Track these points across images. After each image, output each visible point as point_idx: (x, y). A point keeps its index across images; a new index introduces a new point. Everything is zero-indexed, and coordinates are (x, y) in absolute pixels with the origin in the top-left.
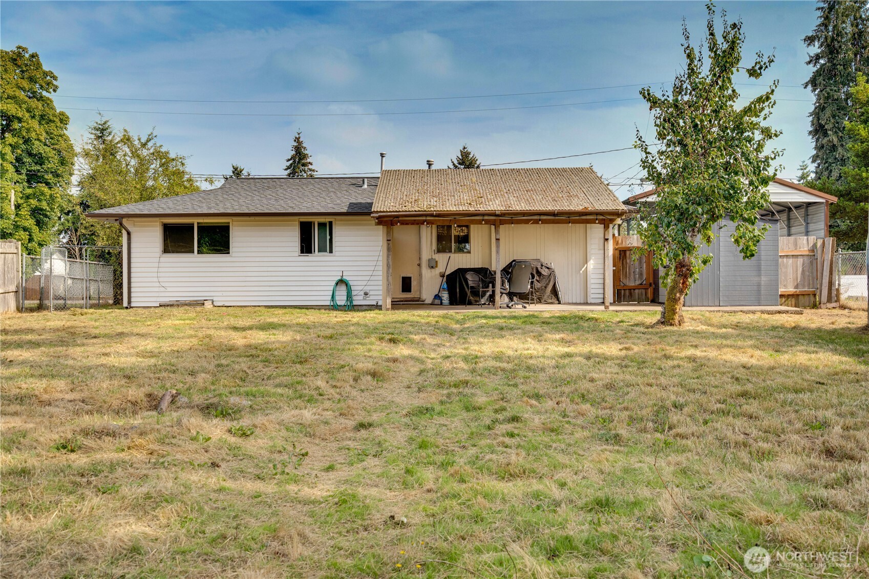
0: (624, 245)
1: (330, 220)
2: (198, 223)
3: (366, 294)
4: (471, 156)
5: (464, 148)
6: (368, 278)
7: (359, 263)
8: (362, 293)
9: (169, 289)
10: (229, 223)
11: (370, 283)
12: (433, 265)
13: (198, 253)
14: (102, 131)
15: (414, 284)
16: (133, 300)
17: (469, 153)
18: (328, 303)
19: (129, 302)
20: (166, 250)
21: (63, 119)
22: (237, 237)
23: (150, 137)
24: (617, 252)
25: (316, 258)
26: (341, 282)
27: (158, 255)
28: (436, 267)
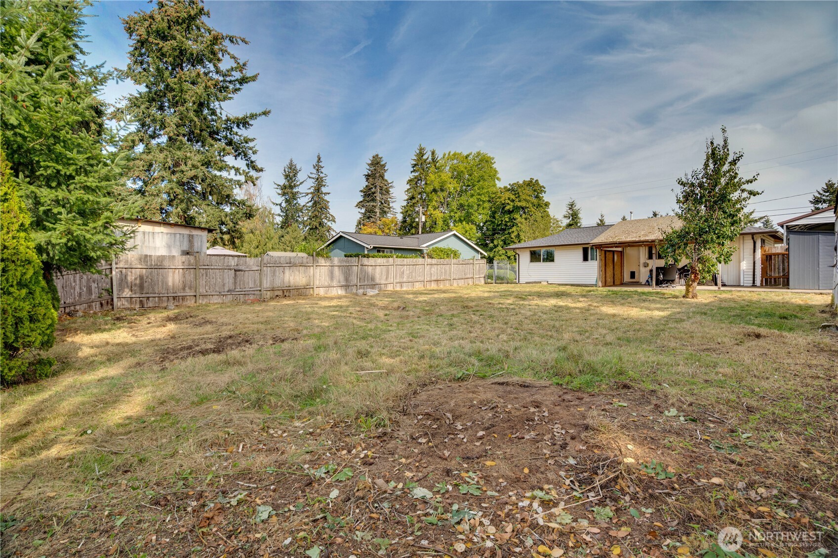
0: (770, 252)
2: (543, 250)
9: (532, 276)
10: (556, 249)
12: (646, 265)
13: (543, 262)
14: (572, 205)
15: (636, 274)
20: (532, 261)
21: (547, 205)
22: (558, 255)
24: (765, 257)
25: (590, 263)
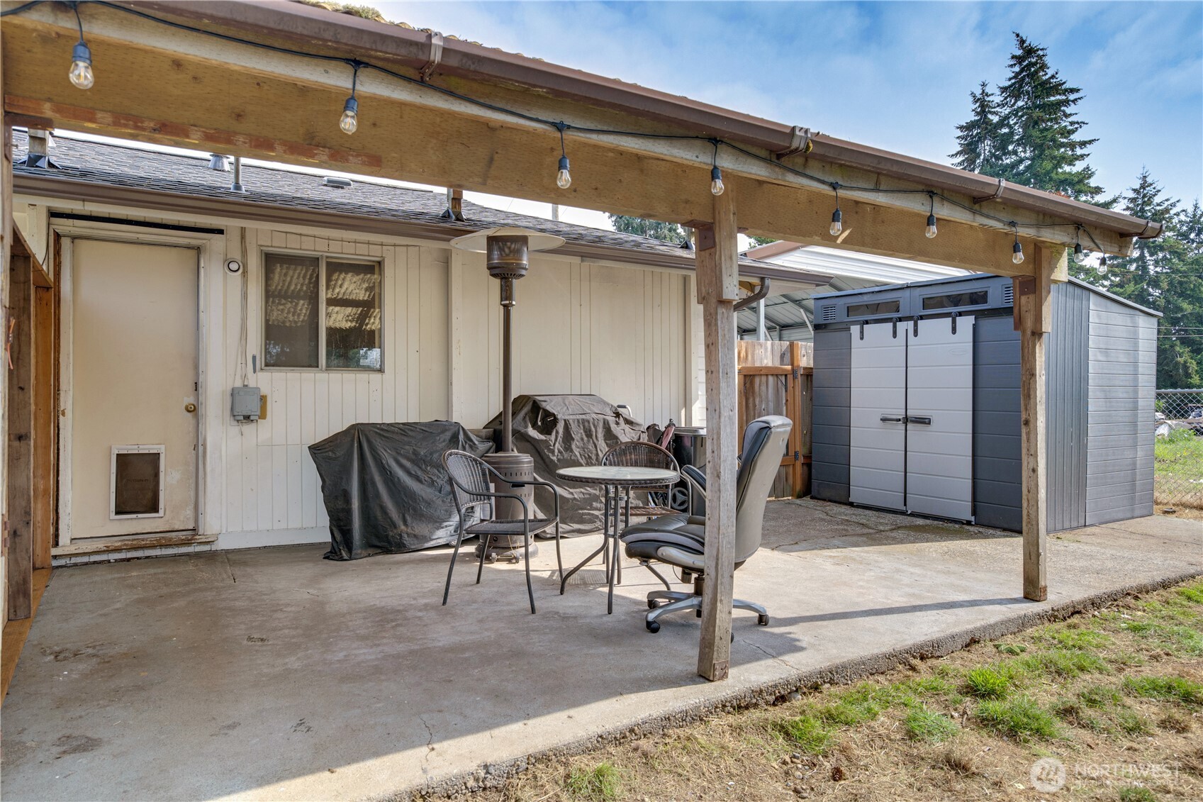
12: (248, 411)
15: (170, 481)
24: (741, 380)
28: (263, 416)
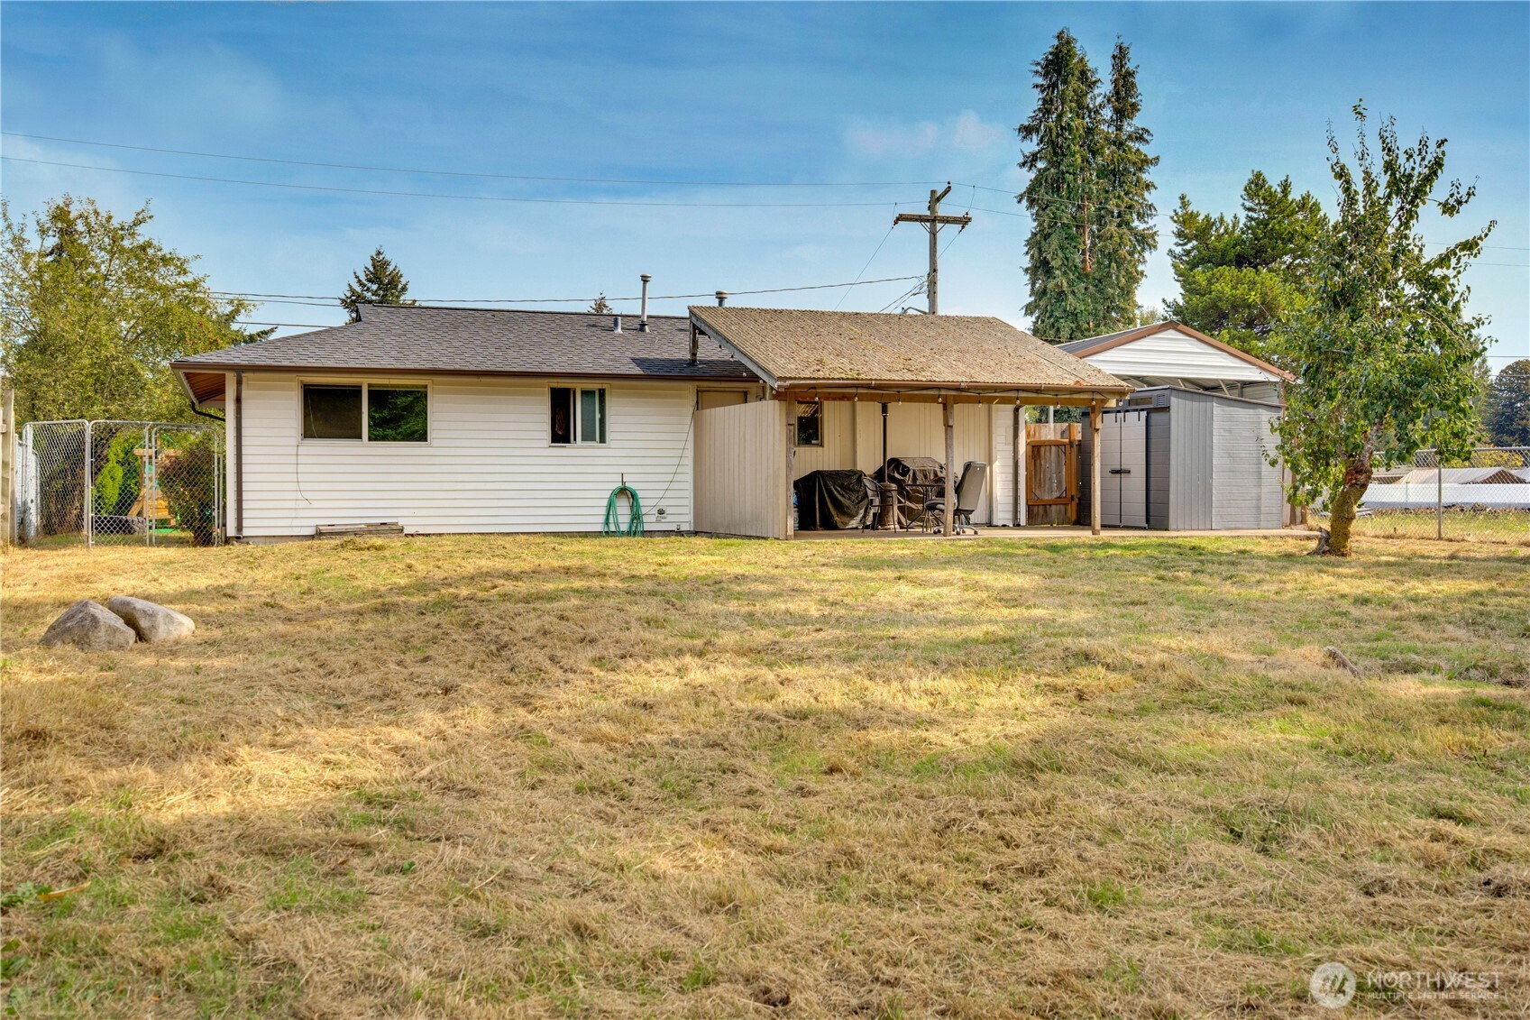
1: (600, 386)
2: (369, 385)
3: (661, 512)
4: (391, 268)
5: (379, 253)
6: (665, 486)
7: (648, 461)
8: (655, 511)
9: (315, 504)
10: (426, 387)
11: (669, 494)
13: (370, 439)
16: (245, 523)
17: (387, 263)
18: (599, 528)
19: (240, 528)
20: (308, 434)
22: (442, 412)
23: (140, 217)
25: (578, 451)
26: (623, 491)
27: (294, 442)
